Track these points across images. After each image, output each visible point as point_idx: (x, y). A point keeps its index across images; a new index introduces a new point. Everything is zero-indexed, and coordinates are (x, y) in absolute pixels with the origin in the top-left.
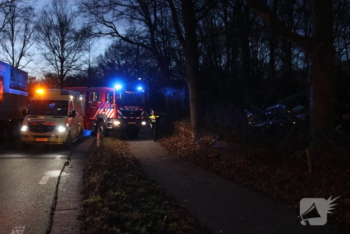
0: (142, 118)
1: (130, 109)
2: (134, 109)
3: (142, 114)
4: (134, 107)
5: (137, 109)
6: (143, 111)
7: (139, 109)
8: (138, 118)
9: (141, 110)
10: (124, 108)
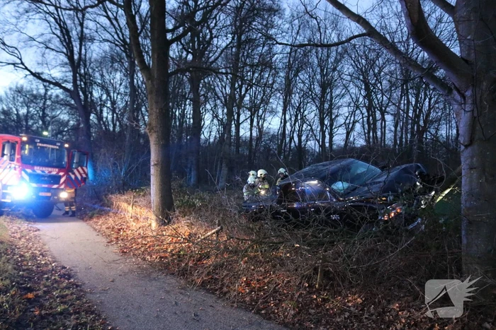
0: (62, 187)
1: (43, 171)
2: (50, 172)
3: (62, 180)
4: (50, 169)
5: (54, 173)
6: (63, 175)
7: (58, 173)
8: (55, 186)
9: (61, 174)
10: (34, 171)
